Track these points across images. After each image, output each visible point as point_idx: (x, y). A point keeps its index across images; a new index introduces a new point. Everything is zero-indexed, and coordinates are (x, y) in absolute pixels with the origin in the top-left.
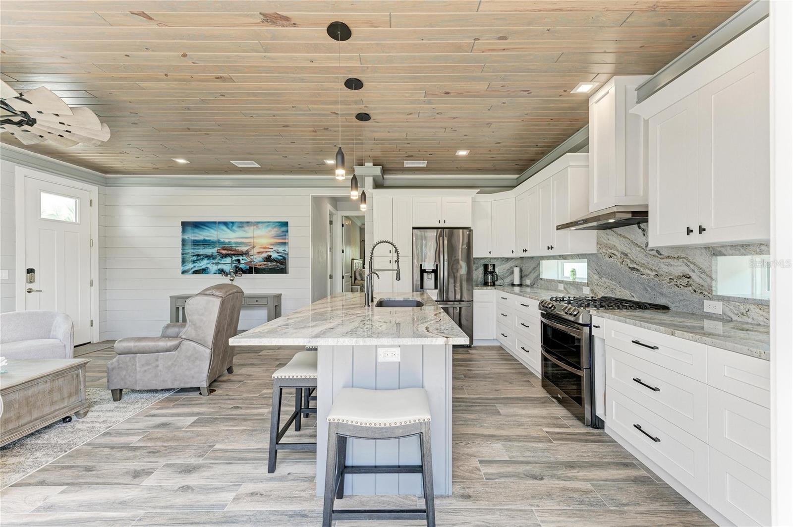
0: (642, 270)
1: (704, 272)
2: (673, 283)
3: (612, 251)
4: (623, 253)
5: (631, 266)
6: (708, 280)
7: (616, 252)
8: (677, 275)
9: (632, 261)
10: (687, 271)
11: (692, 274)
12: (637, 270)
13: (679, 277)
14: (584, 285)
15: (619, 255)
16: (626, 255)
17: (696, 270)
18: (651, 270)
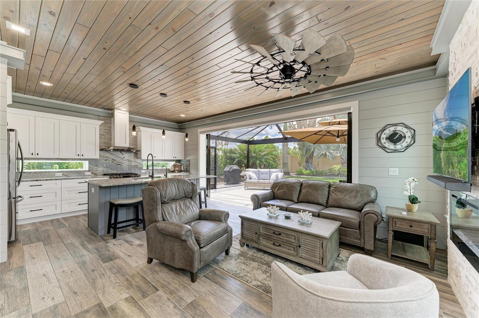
0: (122, 164)
1: (141, 164)
2: (133, 167)
3: (107, 159)
4: (113, 159)
5: (117, 163)
6: (142, 166)
7: (109, 159)
8: (134, 165)
9: (117, 162)
10: (137, 164)
11: (138, 165)
12: (120, 164)
13: (135, 166)
14: (86, 171)
15: (111, 160)
16: (115, 160)
17: (139, 164)
18: (126, 164)
